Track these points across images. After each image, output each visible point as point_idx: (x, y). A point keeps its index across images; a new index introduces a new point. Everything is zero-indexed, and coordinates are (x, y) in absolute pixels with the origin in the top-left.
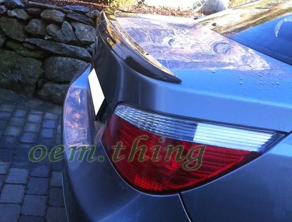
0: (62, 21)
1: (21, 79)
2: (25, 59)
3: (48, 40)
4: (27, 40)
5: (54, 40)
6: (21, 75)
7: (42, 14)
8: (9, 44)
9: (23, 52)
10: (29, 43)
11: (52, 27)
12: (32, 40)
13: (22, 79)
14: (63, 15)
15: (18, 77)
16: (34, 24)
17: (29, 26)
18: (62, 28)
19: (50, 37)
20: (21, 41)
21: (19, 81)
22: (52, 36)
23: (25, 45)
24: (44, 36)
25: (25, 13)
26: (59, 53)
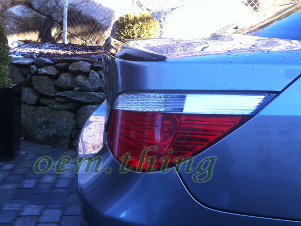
0: (89, 71)
1: (55, 132)
2: (57, 113)
3: (78, 91)
4: (58, 94)
5: (83, 90)
6: (56, 128)
7: (70, 68)
8: (42, 101)
9: (55, 106)
10: (60, 97)
11: (80, 78)
12: (63, 94)
13: (57, 132)
14: (89, 65)
15: (52, 131)
16: (63, 78)
17: (59, 80)
18: (90, 78)
19: (79, 88)
20: (53, 96)
21: (54, 135)
22: (81, 87)
23: (57, 99)
24: (74, 88)
25: (54, 69)
26: (89, 101)
